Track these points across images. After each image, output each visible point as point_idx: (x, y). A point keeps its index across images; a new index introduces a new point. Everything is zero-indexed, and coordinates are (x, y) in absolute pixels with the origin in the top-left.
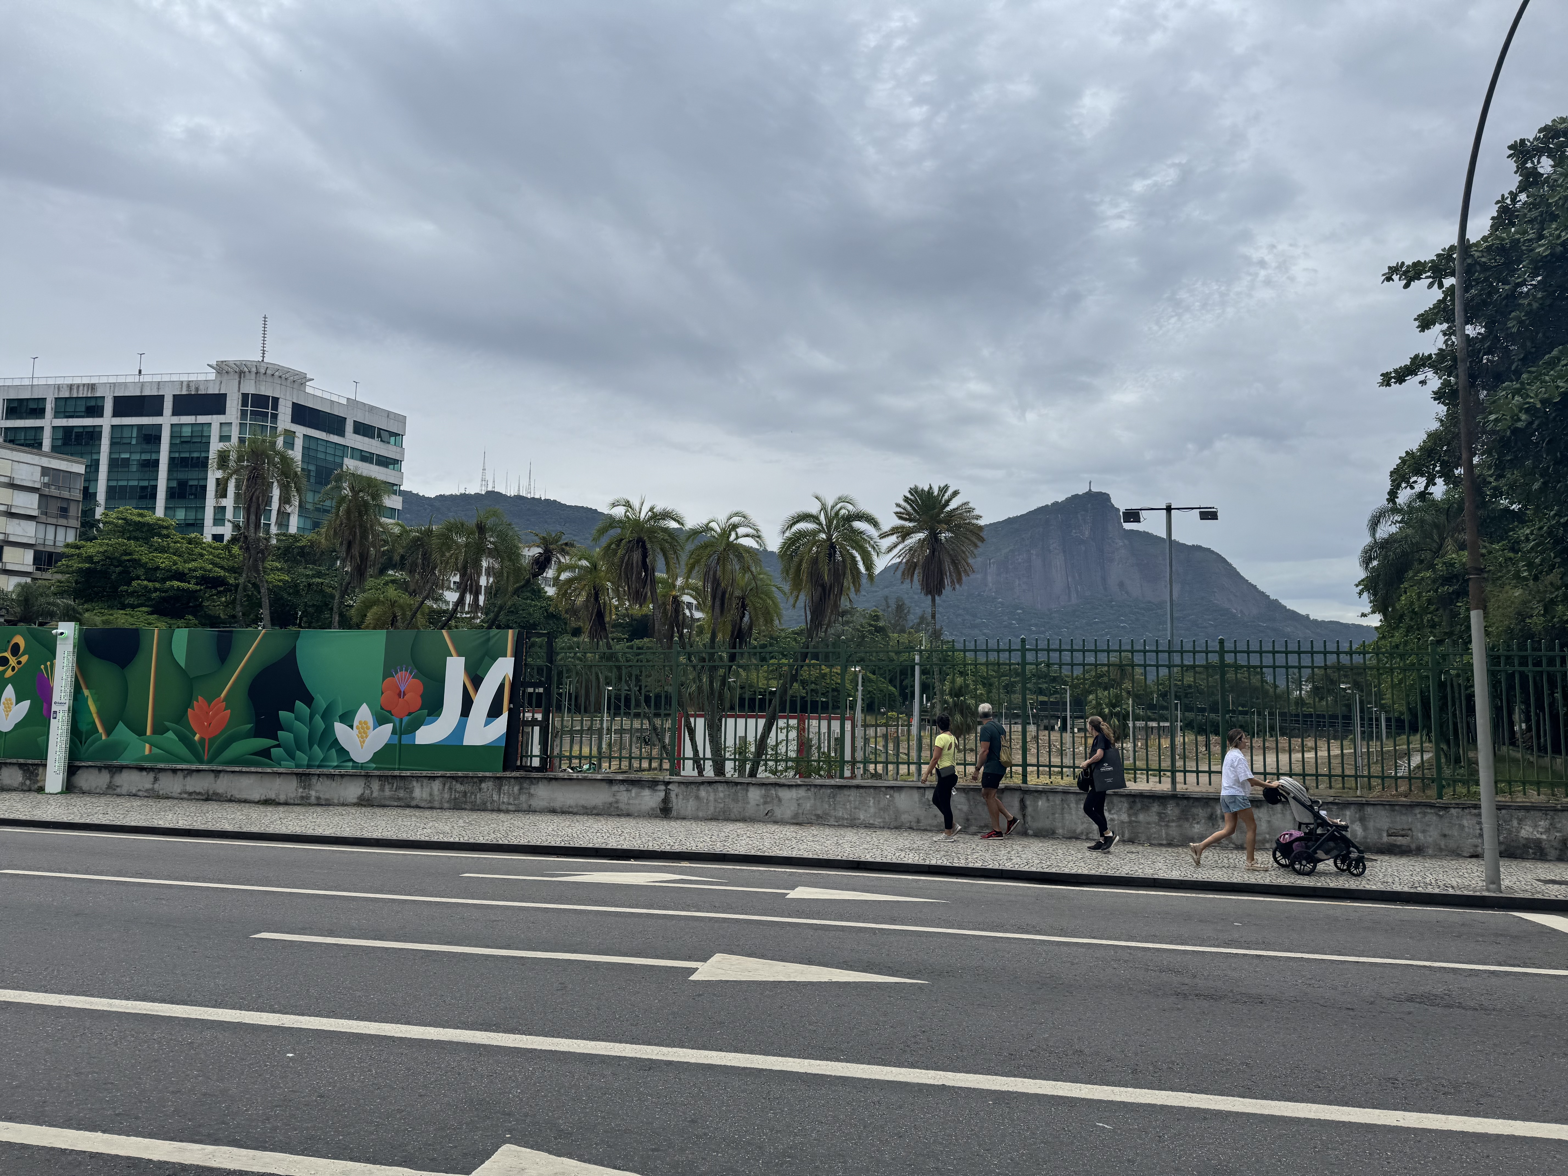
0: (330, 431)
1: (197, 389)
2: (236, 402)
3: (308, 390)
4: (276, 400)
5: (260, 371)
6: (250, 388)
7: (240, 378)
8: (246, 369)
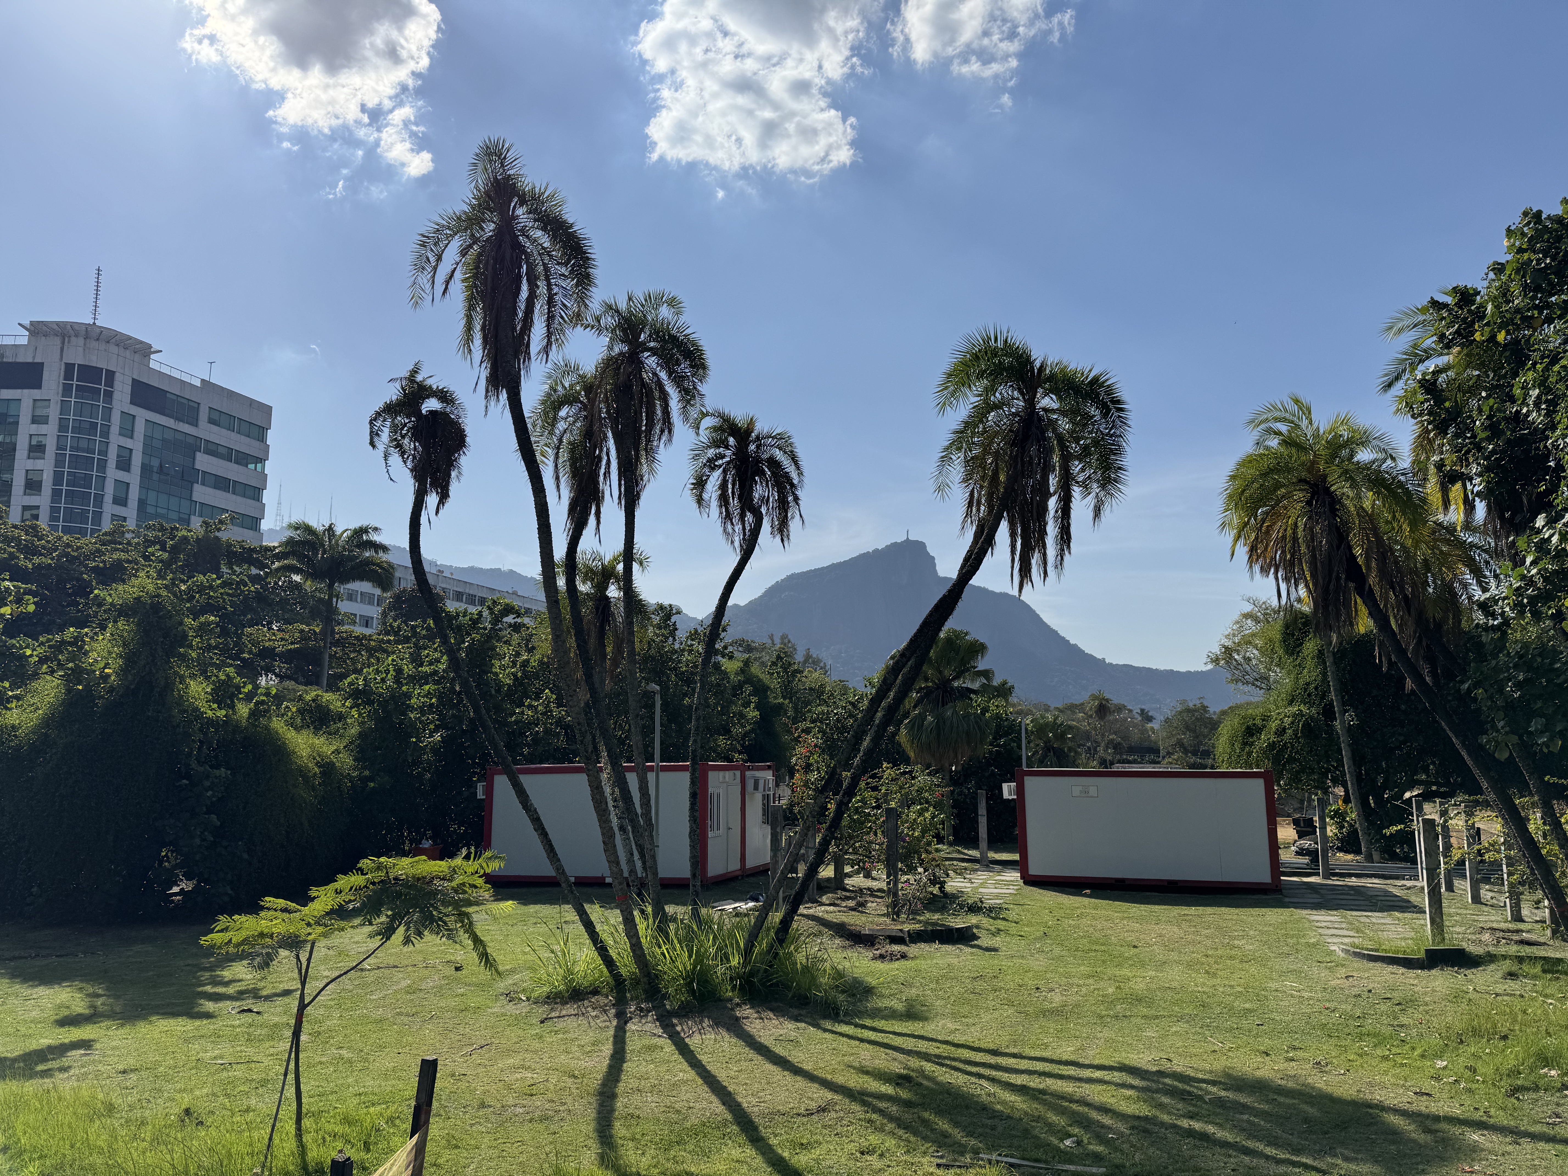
0: (180, 419)
1: (2, 356)
2: (56, 374)
3: (153, 365)
4: (111, 374)
5: (92, 336)
6: (77, 357)
7: (63, 343)
8: (72, 332)
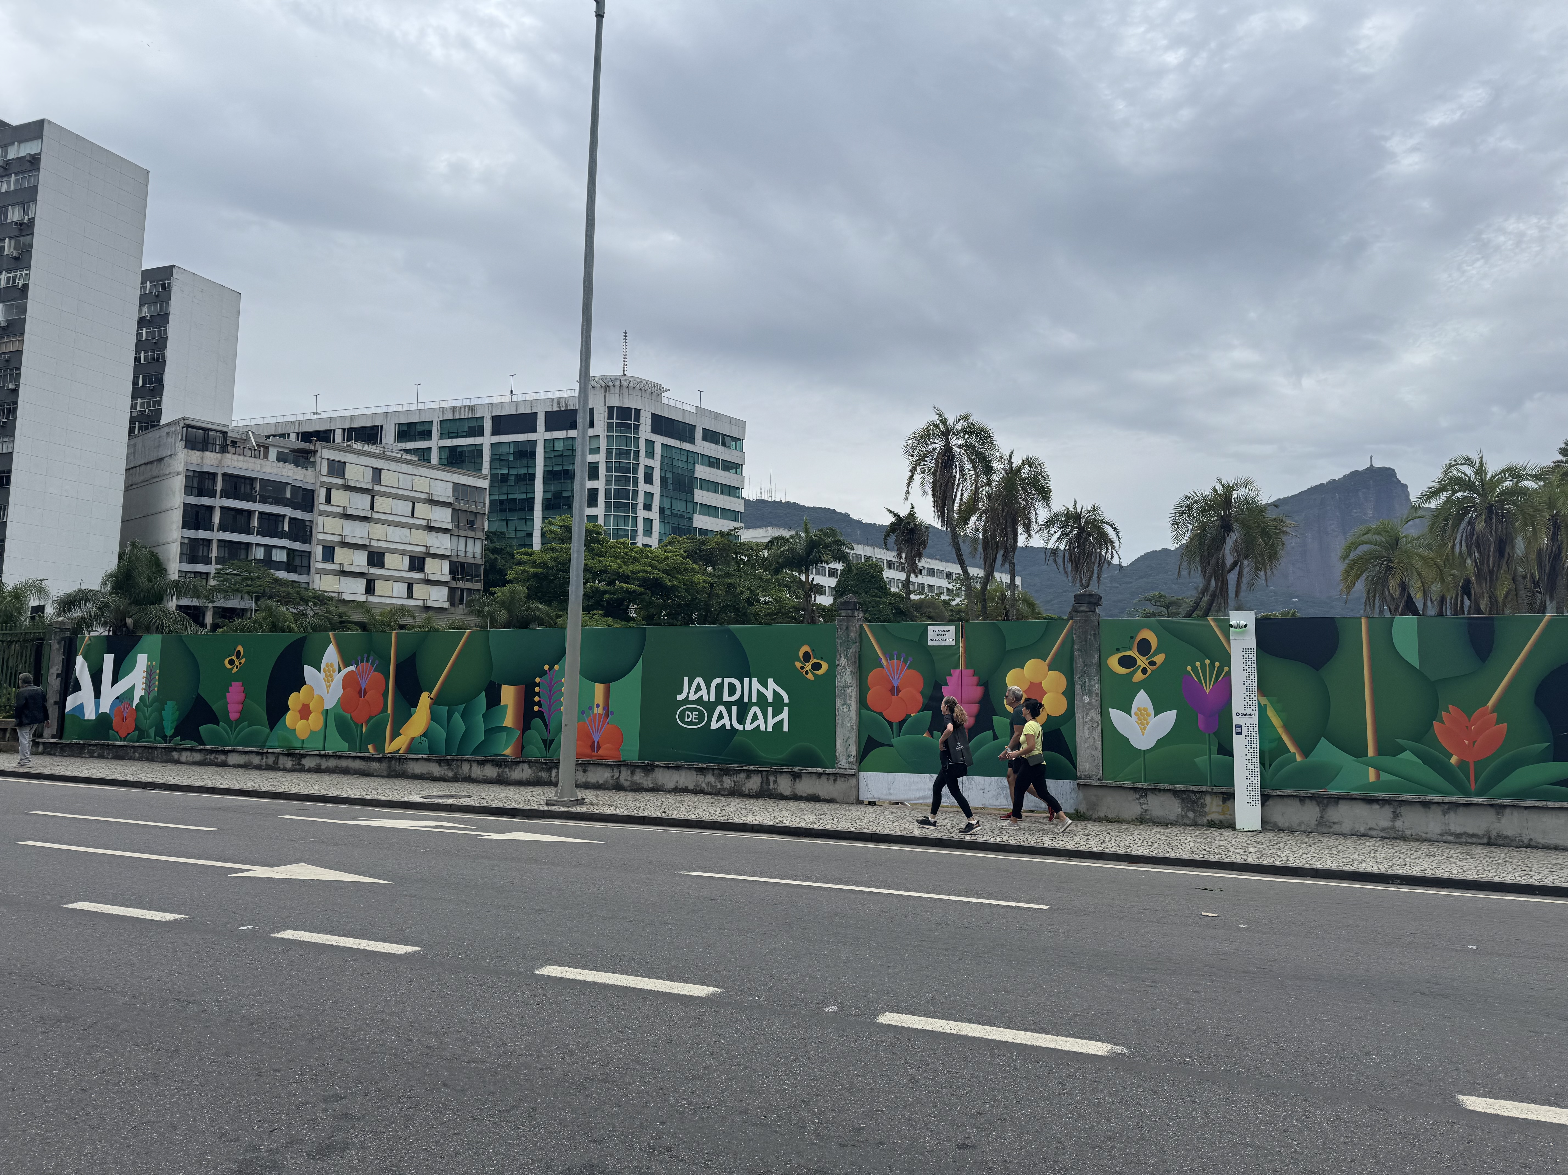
0: (683, 440)
1: (567, 405)
2: (602, 415)
3: (664, 400)
4: (638, 411)
5: (624, 385)
6: (615, 401)
7: (606, 392)
8: (611, 384)
